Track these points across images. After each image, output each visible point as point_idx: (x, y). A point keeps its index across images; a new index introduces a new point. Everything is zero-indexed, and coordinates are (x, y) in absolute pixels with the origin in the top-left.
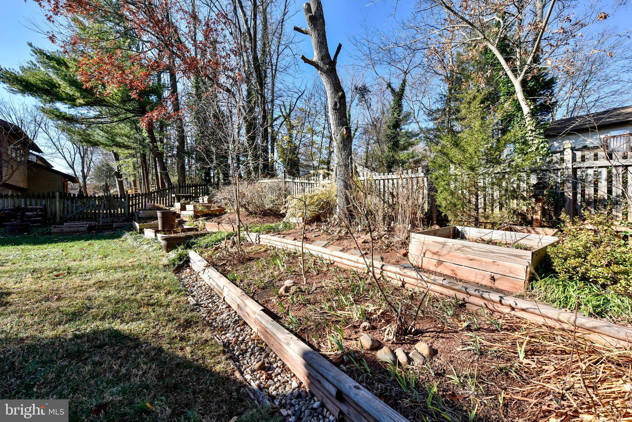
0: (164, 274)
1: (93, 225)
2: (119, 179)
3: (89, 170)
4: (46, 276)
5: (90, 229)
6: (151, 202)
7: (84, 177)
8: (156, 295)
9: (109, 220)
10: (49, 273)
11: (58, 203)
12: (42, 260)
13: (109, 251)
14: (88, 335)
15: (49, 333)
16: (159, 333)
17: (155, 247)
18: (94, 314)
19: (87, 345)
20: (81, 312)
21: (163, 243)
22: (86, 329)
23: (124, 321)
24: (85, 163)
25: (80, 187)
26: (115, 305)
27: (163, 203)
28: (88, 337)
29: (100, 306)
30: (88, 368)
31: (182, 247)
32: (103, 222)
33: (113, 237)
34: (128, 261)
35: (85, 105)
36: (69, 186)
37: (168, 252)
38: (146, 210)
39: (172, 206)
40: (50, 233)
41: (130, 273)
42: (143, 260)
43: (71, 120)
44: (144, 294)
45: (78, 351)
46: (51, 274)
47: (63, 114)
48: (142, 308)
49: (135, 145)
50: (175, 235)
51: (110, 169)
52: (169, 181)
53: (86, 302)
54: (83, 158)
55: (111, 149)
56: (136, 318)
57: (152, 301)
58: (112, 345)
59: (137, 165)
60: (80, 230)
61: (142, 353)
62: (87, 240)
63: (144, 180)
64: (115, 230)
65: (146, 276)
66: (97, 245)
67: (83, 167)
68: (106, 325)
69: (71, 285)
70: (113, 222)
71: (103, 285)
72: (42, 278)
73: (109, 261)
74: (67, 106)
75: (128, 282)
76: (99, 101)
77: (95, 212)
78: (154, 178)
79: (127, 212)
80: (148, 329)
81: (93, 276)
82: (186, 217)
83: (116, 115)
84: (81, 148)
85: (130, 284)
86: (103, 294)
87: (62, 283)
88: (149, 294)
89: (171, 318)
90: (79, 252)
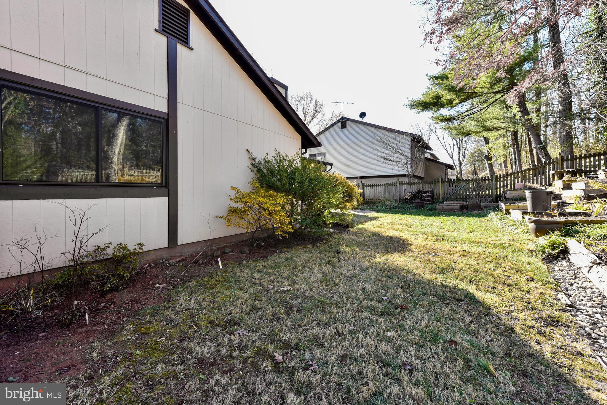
0: (529, 259)
1: (464, 204)
2: (489, 162)
3: (464, 157)
4: (430, 238)
5: (462, 207)
6: (522, 182)
7: (460, 164)
8: (514, 278)
9: (477, 200)
10: (432, 237)
11: (440, 187)
12: (429, 227)
13: (474, 228)
14: (450, 287)
15: (428, 276)
16: (513, 314)
17: (522, 230)
18: (456, 274)
19: (448, 294)
20: (448, 269)
21: (531, 226)
22: (450, 283)
23: (479, 289)
24: (461, 152)
25: (457, 173)
26: (474, 273)
27: (537, 182)
28: (450, 289)
29: (461, 270)
30: (447, 310)
31: (557, 233)
32: (472, 202)
33: (479, 216)
34: (490, 239)
35: (459, 103)
36: (449, 174)
37: (537, 236)
38: (515, 190)
39: (550, 185)
40: (435, 209)
41: (491, 250)
42: (506, 240)
43: (449, 119)
44: (502, 272)
45: (443, 296)
46: (433, 238)
47: (445, 117)
48: (497, 284)
49: (505, 125)
50: (550, 219)
51: (482, 153)
52: (547, 155)
53: (452, 263)
54: (459, 148)
55: (482, 134)
56: (491, 291)
57: (509, 282)
58: (466, 303)
59: (507, 145)
60: (454, 208)
61: (492, 323)
62: (459, 216)
63: (515, 159)
64: (482, 210)
65: (506, 256)
66: (466, 221)
67: (459, 156)
68: (464, 286)
69: (443, 248)
70: (481, 202)
71: (466, 254)
72: (428, 240)
73: (472, 236)
74: (448, 109)
75: (487, 257)
76: (471, 95)
77: (466, 193)
78: (529, 155)
79: (495, 194)
80: (501, 305)
81: (460, 245)
82: (570, 199)
83: (485, 101)
84: (458, 140)
85: (489, 260)
86: (465, 261)
87: (439, 246)
88: (508, 274)
89: (530, 306)
90: (452, 225)
